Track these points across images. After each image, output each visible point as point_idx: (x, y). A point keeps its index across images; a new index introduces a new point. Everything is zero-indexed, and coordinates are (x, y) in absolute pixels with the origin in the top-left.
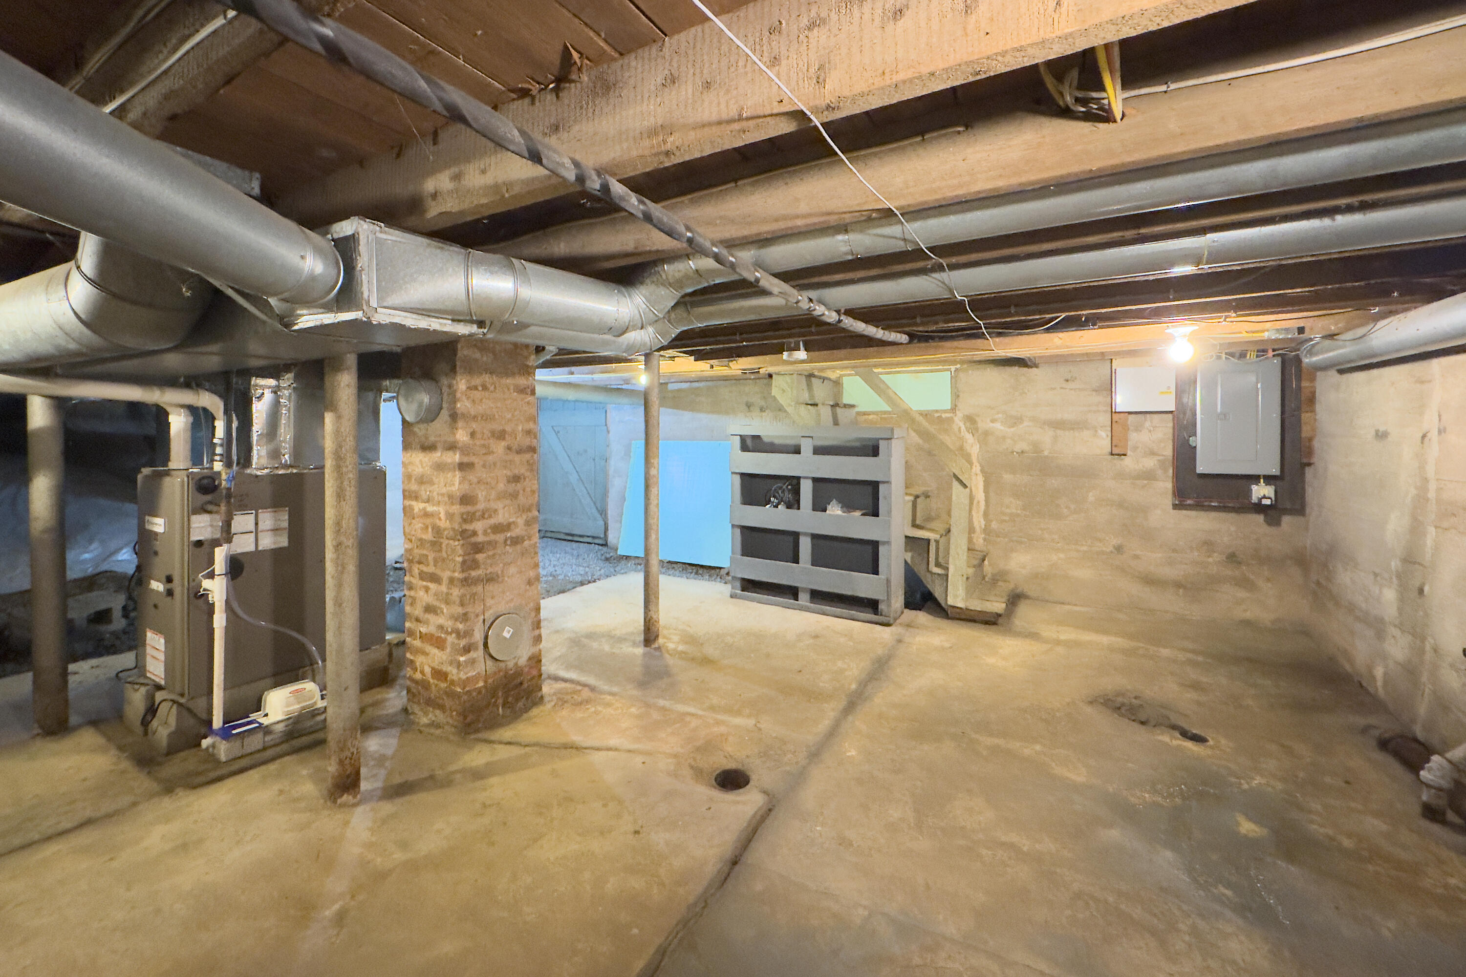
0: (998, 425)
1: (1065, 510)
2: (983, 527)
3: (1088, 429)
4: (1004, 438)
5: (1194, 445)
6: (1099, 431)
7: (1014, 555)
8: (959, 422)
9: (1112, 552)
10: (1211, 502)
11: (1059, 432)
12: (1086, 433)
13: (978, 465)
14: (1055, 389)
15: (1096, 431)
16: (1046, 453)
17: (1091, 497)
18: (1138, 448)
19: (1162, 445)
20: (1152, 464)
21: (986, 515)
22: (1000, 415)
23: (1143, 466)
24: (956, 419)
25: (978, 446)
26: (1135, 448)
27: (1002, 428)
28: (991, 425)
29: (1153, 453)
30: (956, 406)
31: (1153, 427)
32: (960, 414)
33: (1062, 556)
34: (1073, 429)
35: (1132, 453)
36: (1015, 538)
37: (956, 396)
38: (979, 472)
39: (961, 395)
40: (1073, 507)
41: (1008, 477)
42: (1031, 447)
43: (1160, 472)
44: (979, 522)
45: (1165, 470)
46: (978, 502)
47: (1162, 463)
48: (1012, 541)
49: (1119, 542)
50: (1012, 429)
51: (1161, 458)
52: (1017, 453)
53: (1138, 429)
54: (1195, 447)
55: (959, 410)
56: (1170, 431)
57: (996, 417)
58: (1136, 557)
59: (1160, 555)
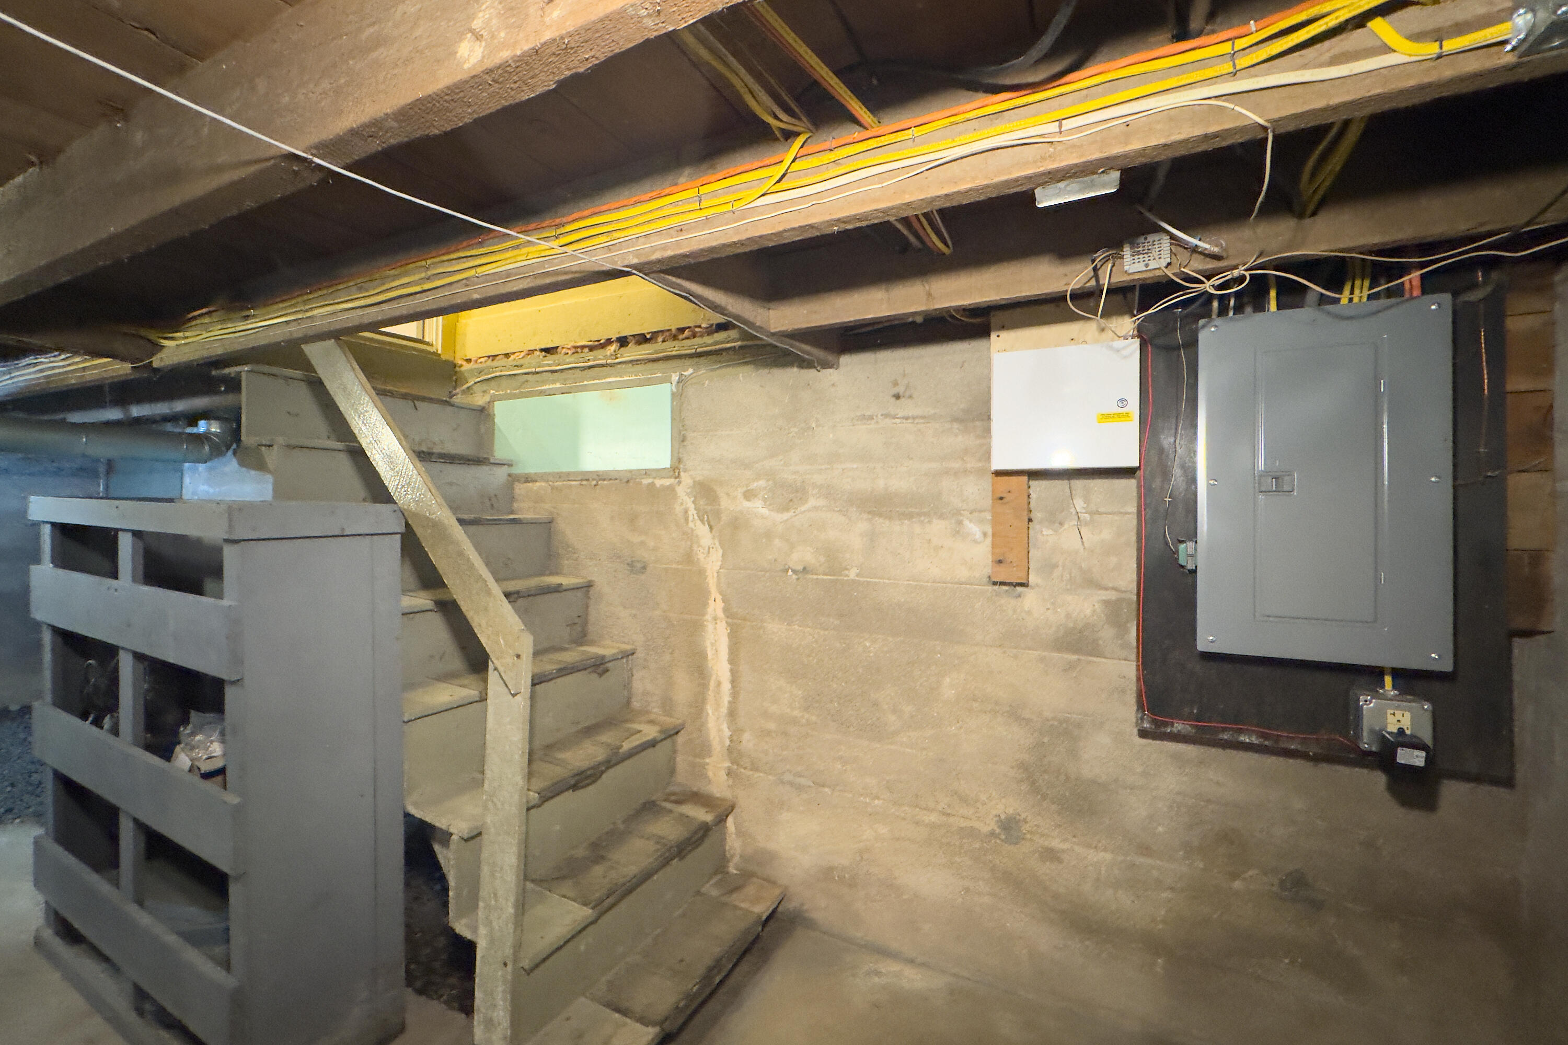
0: (757, 506)
1: (892, 718)
2: (727, 743)
3: (942, 517)
4: (769, 535)
5: (1190, 566)
6: (966, 522)
7: (785, 816)
8: (685, 499)
9: (992, 834)
10: (1240, 731)
11: (883, 524)
12: (938, 528)
13: (719, 598)
14: (871, 418)
15: (960, 523)
16: (852, 574)
17: (949, 688)
18: (1055, 566)
19: (1114, 560)
20: (1088, 612)
21: (732, 714)
22: (762, 483)
23: (1068, 616)
24: (681, 491)
25: (720, 552)
26: (1049, 567)
27: (765, 511)
28: (747, 504)
29: (1091, 583)
30: (680, 460)
31: (1091, 513)
32: (686, 479)
33: (883, 830)
34: (910, 516)
35: (1040, 581)
36: (788, 777)
37: (680, 438)
38: (721, 614)
39: (690, 435)
40: (908, 709)
41: (775, 629)
42: (822, 559)
43: (1107, 634)
44: (720, 730)
45: (1121, 627)
46: (719, 684)
47: (1112, 608)
48: (783, 782)
49: (1010, 811)
50: (786, 516)
51: (1112, 595)
52: (794, 571)
53: (1055, 520)
54: (1194, 572)
55: (685, 471)
56: (1131, 522)
57: (754, 485)
58: (1051, 855)
59: (1108, 856)
